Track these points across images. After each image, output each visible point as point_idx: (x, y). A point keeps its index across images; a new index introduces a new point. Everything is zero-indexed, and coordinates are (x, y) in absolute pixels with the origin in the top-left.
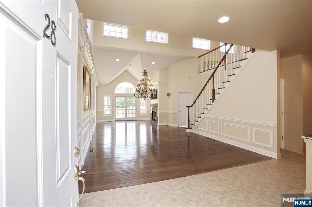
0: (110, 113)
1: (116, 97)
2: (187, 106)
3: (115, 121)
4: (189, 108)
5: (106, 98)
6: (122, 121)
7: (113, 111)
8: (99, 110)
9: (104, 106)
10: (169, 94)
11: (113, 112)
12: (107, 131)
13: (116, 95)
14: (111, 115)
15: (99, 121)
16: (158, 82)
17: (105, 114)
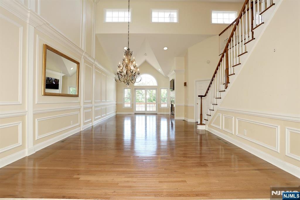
0: (130, 106)
2: (199, 96)
3: (135, 114)
4: (201, 99)
5: (126, 90)
6: (142, 115)
7: (133, 104)
8: (119, 103)
9: (124, 99)
10: (185, 84)
12: (127, 124)
14: (131, 108)
15: (118, 113)
16: (174, 70)
17: (125, 106)
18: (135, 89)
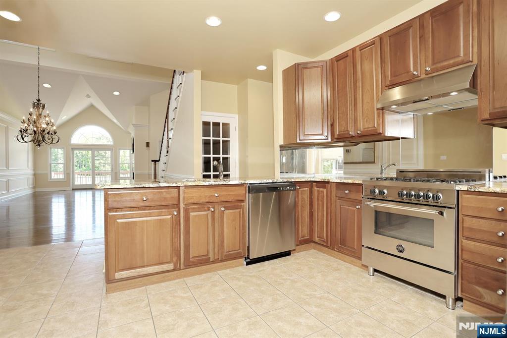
1: (73, 149)
2: (152, 161)
3: (73, 189)
4: (155, 164)
5: (53, 151)
6: (87, 190)
8: (39, 172)
9: (50, 166)
10: (148, 144)
11: (69, 174)
12: (58, 207)
13: (73, 147)
14: (65, 180)
15: (37, 190)
16: (133, 124)
17: (52, 178)
18: (72, 149)
